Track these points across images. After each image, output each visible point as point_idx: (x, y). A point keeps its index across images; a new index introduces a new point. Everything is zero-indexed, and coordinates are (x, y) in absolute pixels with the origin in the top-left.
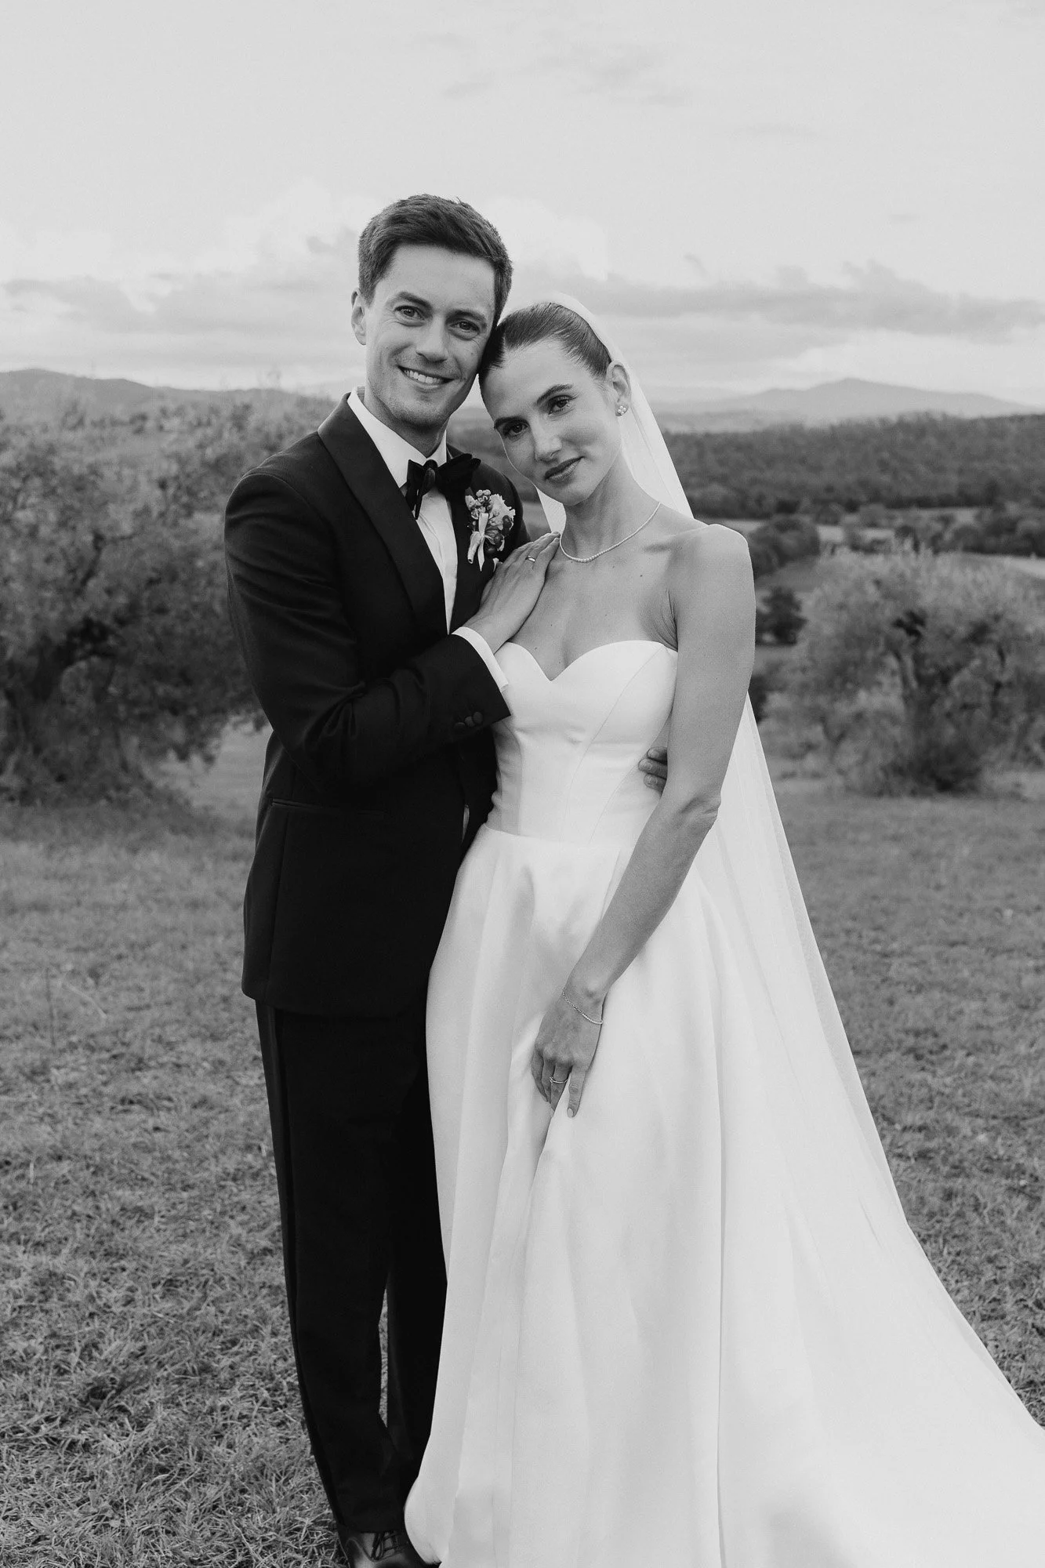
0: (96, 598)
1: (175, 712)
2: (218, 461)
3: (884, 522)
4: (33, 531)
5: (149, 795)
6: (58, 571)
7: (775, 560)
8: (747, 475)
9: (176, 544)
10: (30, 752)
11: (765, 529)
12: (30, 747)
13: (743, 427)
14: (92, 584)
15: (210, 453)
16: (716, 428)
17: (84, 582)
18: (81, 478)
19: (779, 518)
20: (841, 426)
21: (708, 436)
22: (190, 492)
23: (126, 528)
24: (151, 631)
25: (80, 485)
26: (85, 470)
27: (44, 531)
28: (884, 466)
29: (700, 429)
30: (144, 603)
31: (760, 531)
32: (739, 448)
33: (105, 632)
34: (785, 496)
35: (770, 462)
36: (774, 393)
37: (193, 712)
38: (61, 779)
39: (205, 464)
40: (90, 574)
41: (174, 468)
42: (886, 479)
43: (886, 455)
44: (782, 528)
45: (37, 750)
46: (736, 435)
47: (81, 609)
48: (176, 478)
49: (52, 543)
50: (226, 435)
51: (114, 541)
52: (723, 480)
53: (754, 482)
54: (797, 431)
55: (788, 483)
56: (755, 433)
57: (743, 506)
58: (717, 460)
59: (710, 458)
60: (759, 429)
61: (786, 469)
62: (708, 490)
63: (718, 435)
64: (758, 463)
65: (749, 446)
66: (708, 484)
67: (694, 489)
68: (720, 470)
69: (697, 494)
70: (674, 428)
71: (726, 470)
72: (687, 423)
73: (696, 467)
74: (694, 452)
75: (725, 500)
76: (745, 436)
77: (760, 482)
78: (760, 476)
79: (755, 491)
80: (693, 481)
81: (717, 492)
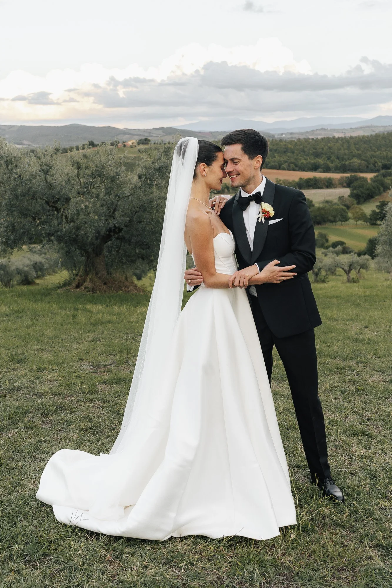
0: (119, 219)
1: (143, 259)
2: (159, 168)
4: (98, 196)
5: (136, 289)
6: (105, 209)
7: (382, 189)
8: (369, 154)
9: (145, 198)
10: (95, 274)
11: (377, 176)
12: (94, 272)
13: (367, 133)
14: (116, 213)
15: (157, 165)
16: (355, 134)
17: (113, 213)
18: (114, 177)
19: (383, 171)
21: (351, 138)
22: (150, 180)
23: (127, 193)
24: (137, 230)
25: (113, 179)
26: (115, 174)
27: (101, 195)
29: (348, 135)
30: (135, 219)
31: (375, 177)
32: (365, 143)
33: (120, 230)
34: (386, 162)
35: (379, 148)
36: (380, 117)
37: (152, 258)
38: (105, 284)
39: (155, 169)
40: (115, 210)
41: (144, 171)
44: (384, 176)
45: (97, 274)
47: (112, 223)
48: (146, 174)
49: (104, 200)
50: (162, 159)
51: (124, 198)
52: (359, 156)
53: (372, 156)
55: (387, 156)
56: (371, 135)
57: (368, 167)
58: (356, 148)
59: (353, 147)
60: (374, 134)
61: (386, 150)
62: (351, 161)
63: (356, 137)
64: (374, 148)
65: (370, 141)
66: (352, 159)
67: (346, 161)
68: (357, 152)
69: (347, 163)
70: (337, 135)
71: (360, 152)
72: (342, 132)
73: (346, 151)
74: (345, 146)
75: (360, 165)
76: (367, 137)
77: (374, 156)
78: (374, 154)
79: (372, 160)
80: (345, 157)
81: (356, 161)
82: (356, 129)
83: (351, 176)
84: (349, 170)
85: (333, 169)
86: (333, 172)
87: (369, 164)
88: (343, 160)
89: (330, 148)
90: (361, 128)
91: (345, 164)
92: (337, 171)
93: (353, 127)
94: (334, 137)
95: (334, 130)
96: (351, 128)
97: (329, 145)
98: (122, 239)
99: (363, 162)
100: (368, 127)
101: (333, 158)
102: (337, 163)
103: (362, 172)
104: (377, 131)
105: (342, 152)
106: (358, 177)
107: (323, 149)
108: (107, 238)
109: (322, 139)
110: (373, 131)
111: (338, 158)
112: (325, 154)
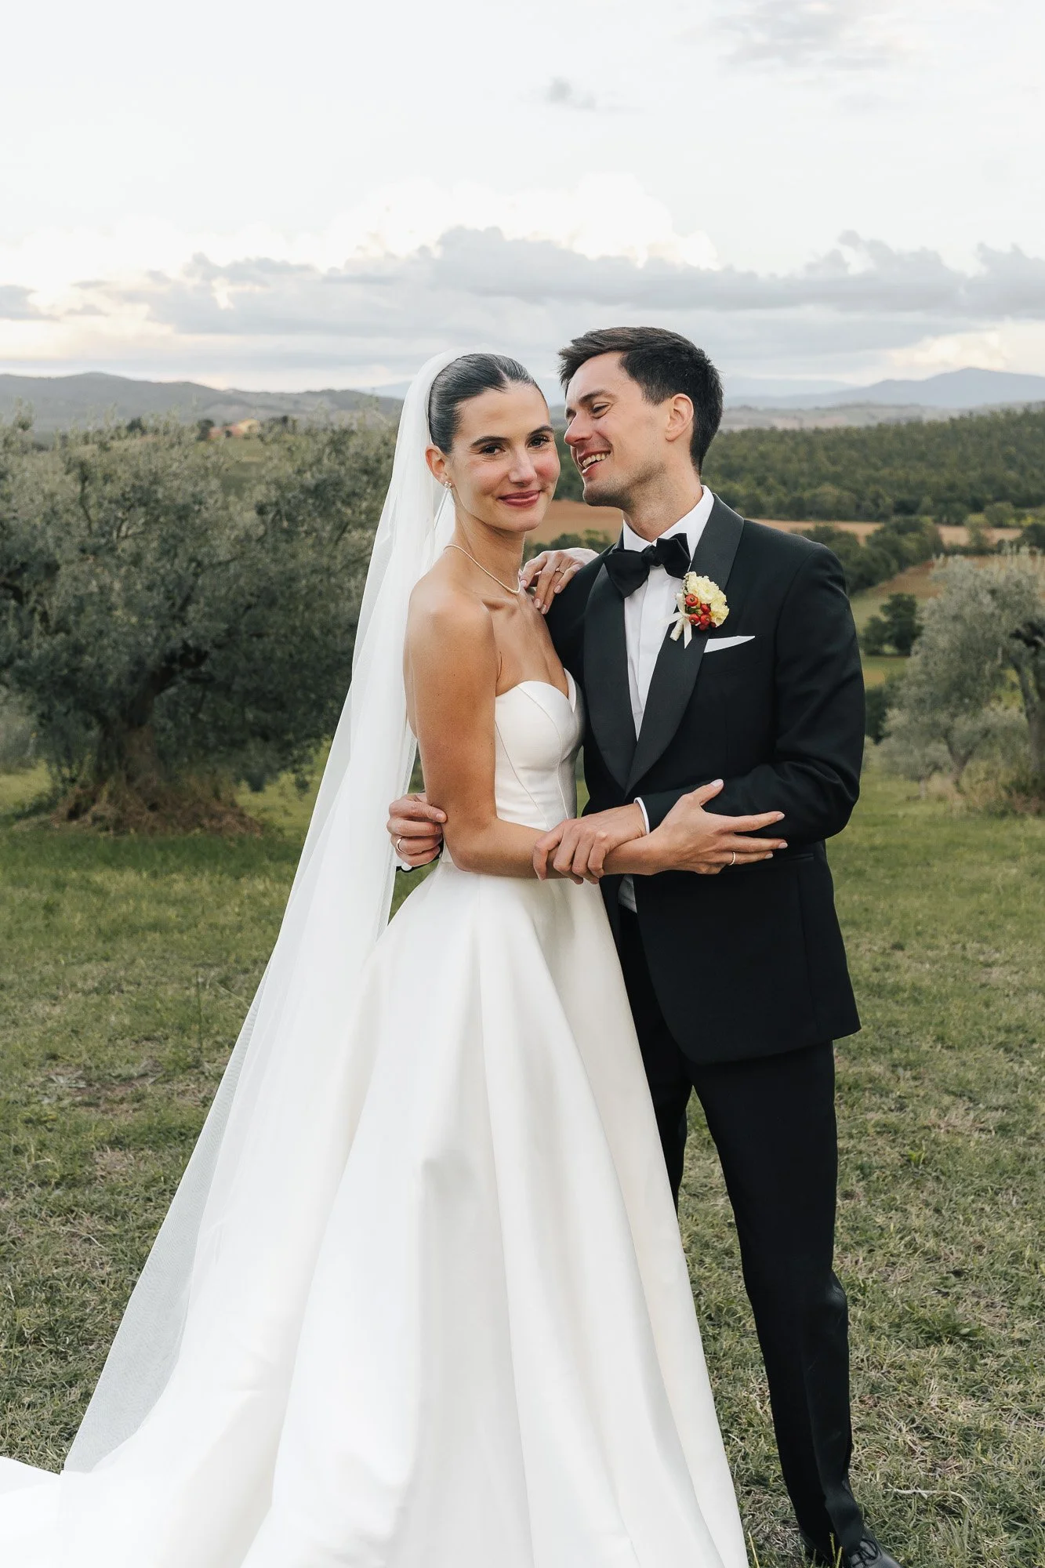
0: (199, 625)
1: (266, 738)
2: (317, 486)
3: (1013, 521)
4: (137, 560)
5: (242, 824)
6: (157, 598)
7: (894, 564)
8: (861, 474)
9: (274, 569)
10: (124, 780)
11: (883, 531)
12: (123, 774)
13: (856, 421)
14: (191, 609)
15: (309, 479)
16: (826, 424)
17: (183, 608)
18: (185, 507)
19: (896, 519)
20: (962, 419)
21: (818, 432)
22: (290, 518)
23: (223, 555)
24: (249, 657)
25: (183, 514)
26: (189, 500)
27: (149, 558)
28: (1010, 461)
29: (809, 424)
30: (242, 628)
31: (877, 532)
32: (852, 444)
33: (202, 657)
34: (904, 496)
35: (887, 459)
36: (887, 384)
37: (290, 737)
38: (153, 807)
39: (305, 490)
40: (188, 600)
41: (274, 494)
42: (1012, 475)
43: (1012, 449)
44: (901, 530)
45: (130, 779)
46: (848, 431)
47: (179, 636)
48: (277, 504)
49: (156, 571)
50: (325, 461)
51: (212, 566)
52: (836, 479)
53: (869, 481)
54: (916, 426)
55: (907, 481)
56: (868, 428)
57: (858, 507)
58: (829, 458)
59: (821, 456)
60: (874, 423)
61: (904, 466)
62: (819, 491)
63: (829, 431)
64: (874, 460)
65: (863, 442)
66: (819, 484)
67: (804, 490)
68: (832, 469)
69: (807, 495)
70: (781, 425)
71: (839, 469)
72: (795, 418)
73: (805, 466)
74: (803, 450)
75: (839, 501)
76: (858, 431)
77: (876, 481)
78: (876, 474)
79: (870, 491)
80: (803, 480)
81: (829, 492)
82: (830, 409)
83: (817, 528)
84: (811, 513)
85: (772, 511)
86: (771, 518)
87: (862, 499)
88: (795, 488)
89: (763, 456)
90: (843, 408)
91: (800, 499)
92: (782, 515)
93: (823, 405)
94: (773, 430)
95: (773, 412)
96: (817, 409)
97: (762, 448)
98: (207, 682)
99: (846, 494)
100: (859, 406)
101: (771, 481)
102: (782, 494)
103: (845, 518)
104: (883, 417)
105: (794, 467)
106: (835, 531)
107: (745, 458)
108: (162, 678)
109: (744, 434)
110: (873, 417)
111: (784, 483)
112: (752, 471)
